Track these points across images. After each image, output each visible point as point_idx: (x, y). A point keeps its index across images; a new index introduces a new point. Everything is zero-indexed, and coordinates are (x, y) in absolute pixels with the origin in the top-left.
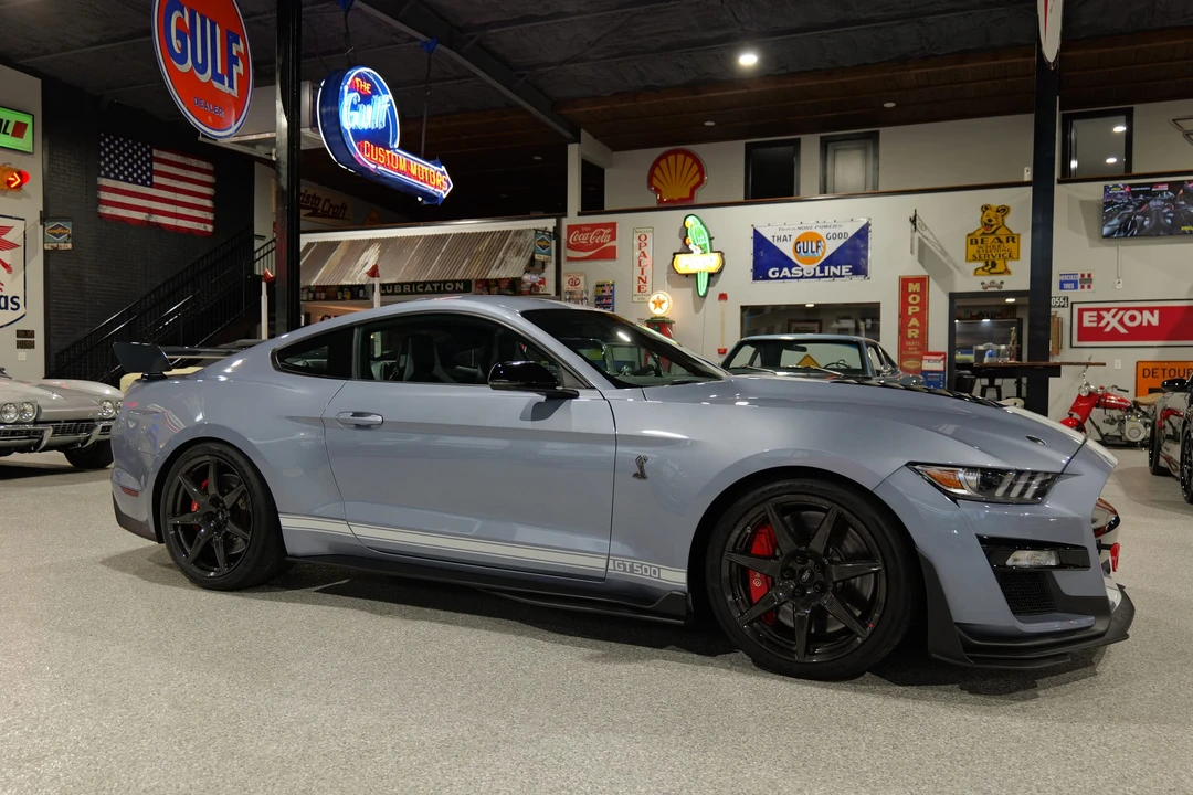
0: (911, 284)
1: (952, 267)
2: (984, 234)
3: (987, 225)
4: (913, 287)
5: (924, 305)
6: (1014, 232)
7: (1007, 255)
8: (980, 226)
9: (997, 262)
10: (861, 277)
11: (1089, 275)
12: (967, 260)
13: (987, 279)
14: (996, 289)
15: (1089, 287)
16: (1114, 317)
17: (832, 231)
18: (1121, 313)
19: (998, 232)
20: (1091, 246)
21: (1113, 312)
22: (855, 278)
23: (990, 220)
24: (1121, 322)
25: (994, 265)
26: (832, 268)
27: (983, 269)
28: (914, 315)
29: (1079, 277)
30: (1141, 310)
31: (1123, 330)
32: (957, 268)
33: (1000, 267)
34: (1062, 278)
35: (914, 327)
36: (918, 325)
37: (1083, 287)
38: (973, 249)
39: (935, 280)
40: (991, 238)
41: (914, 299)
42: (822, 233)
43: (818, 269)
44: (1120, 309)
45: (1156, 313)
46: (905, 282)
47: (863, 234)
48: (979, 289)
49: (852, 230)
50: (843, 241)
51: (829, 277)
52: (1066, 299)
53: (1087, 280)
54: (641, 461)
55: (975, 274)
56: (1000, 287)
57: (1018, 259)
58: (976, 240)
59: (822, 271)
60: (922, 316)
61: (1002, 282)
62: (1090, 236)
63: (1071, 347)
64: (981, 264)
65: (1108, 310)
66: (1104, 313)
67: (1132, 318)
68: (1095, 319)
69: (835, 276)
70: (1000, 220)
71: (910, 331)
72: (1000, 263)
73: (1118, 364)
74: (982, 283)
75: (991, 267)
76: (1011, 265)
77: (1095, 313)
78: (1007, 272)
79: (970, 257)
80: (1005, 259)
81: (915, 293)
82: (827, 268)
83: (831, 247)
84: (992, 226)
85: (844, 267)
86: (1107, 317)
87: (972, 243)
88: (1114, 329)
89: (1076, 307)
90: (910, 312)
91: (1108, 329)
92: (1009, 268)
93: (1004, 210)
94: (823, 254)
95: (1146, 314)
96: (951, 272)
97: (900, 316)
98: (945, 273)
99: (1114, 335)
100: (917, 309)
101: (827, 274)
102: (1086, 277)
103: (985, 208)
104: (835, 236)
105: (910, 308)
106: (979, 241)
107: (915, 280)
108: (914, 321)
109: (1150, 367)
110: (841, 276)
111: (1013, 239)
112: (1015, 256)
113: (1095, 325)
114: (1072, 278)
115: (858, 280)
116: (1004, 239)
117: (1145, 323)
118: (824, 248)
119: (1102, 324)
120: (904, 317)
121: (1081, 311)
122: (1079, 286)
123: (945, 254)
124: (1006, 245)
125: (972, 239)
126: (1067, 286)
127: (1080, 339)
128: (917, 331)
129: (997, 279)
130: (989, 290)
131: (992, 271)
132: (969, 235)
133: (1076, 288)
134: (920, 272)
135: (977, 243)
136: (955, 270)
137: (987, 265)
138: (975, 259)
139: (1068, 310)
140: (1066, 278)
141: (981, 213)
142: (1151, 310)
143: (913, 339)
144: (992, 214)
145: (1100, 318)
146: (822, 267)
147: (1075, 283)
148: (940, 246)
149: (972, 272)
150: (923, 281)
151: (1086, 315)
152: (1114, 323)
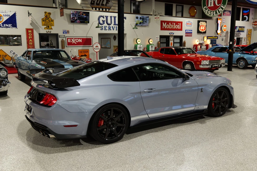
0: (29, 31)
1: (39, 27)
2: (46, 19)
3: (46, 17)
4: (30, 31)
5: (33, 36)
6: (53, 19)
7: (51, 25)
8: (44, 17)
9: (49, 26)
10: (15, 28)
11: (69, 31)
12: (42, 25)
13: (48, 30)
14: (49, 33)
15: (69, 33)
16: (74, 40)
17: (5, 14)
18: (75, 39)
19: (49, 19)
20: (69, 24)
21: (74, 39)
22: (13, 28)
23: (47, 16)
24: (75, 41)
25: (49, 27)
26: (6, 25)
27: (46, 28)
28: (31, 39)
29: (67, 31)
30: (78, 39)
31: (76, 43)
32: (40, 27)
33: (50, 28)
34: (63, 31)
35: (31, 42)
36: (32, 41)
37: (68, 33)
38: (44, 22)
39: (35, 30)
40: (47, 20)
41: (30, 35)
42: (2, 14)
43: (2, 25)
44: (75, 38)
45: (81, 39)
46: (27, 30)
47: (14, 16)
48: (46, 33)
49: (11, 14)
50: (8, 17)
51: (5, 27)
52: (64, 36)
53: (68, 32)
54: (202, 89)
55: (45, 29)
56: (50, 33)
57: (54, 26)
58: (44, 20)
59: (3, 25)
60: (33, 39)
61: (51, 31)
62: (68, 22)
63: (66, 47)
64: (46, 27)
65: (73, 39)
66: (72, 39)
67: (77, 40)
68: (70, 40)
69: (7, 27)
70: (49, 16)
71: (30, 43)
72: (50, 26)
73: (75, 50)
74: (46, 31)
75: (48, 27)
76: (52, 27)
77: (70, 39)
78: (52, 29)
79: (43, 25)
80: (51, 26)
81: (30, 33)
82: (4, 25)
83: (5, 19)
84: (47, 17)
85: (10, 25)
86: (73, 40)
87: (43, 21)
88: (74, 43)
89: (67, 38)
90: (29, 38)
91: (73, 43)
92: (52, 28)
93: (50, 14)
94: (3, 20)
95: (79, 39)
96: (39, 28)
97: (27, 39)
98: (37, 28)
99: (74, 44)
100: (31, 37)
101: (5, 26)
102: (68, 31)
103: (45, 13)
104: (6, 16)
105: (29, 37)
106: (45, 21)
107: (30, 29)
108: (31, 40)
109: (81, 51)
110: (9, 27)
111: (52, 21)
112: (53, 25)
113: (70, 42)
114: (65, 31)
115: (14, 29)
116: (50, 21)
117: (79, 42)
118: (3, 19)
119: (72, 42)
120: (28, 39)
121: (68, 39)
122: (67, 33)
123: (37, 23)
124: (51, 22)
125: (43, 20)
126: (64, 33)
127: (68, 45)
128: (32, 43)
129: (50, 30)
130: (48, 33)
131: (48, 28)
132: (42, 19)
133: (66, 33)
134: (31, 27)
135: (44, 21)
136: (40, 28)
137: (47, 27)
138: (44, 25)
139: (65, 38)
140: (64, 31)
141: (45, 14)
142: (80, 39)
143: (31, 45)
144: (47, 14)
145: (71, 40)
146: (3, 24)
147: (66, 32)
148: (36, 21)
149: (44, 28)
150: (32, 30)
151: (69, 39)
152: (74, 42)
